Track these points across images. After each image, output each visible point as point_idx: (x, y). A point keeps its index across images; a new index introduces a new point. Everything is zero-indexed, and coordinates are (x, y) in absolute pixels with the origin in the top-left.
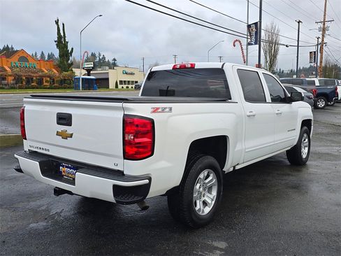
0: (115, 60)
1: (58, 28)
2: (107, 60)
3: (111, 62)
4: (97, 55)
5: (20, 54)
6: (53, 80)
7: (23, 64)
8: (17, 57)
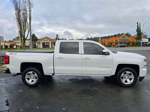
1: (138, 25)
5: (123, 35)
6: (133, 43)
7: (124, 39)
8: (122, 36)
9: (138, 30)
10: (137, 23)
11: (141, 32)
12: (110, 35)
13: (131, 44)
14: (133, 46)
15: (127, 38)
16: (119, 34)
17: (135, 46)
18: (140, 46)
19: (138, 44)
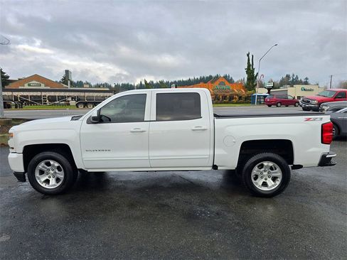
0: (307, 79)
1: (249, 59)
2: (299, 79)
3: (303, 80)
4: (291, 76)
5: (220, 80)
6: (240, 98)
7: (222, 87)
8: (218, 82)
9: (250, 70)
10: (248, 55)
11: (255, 74)
12: (192, 78)
13: (236, 98)
14: (240, 103)
15: (228, 86)
16: (211, 76)
17: (243, 103)
18: (253, 103)
19: (248, 100)
